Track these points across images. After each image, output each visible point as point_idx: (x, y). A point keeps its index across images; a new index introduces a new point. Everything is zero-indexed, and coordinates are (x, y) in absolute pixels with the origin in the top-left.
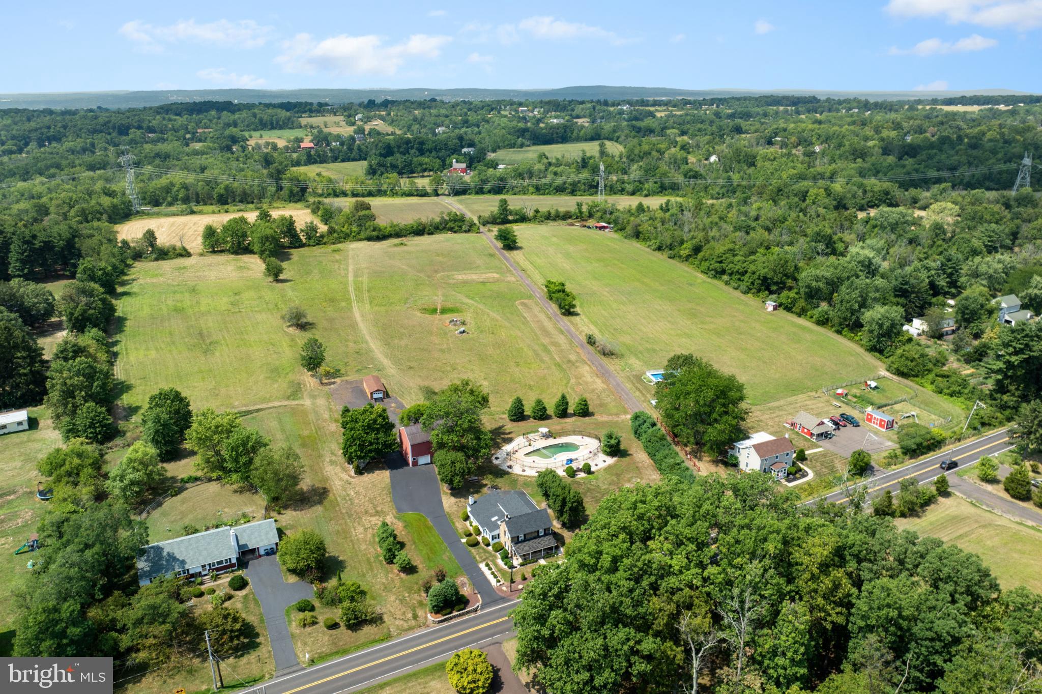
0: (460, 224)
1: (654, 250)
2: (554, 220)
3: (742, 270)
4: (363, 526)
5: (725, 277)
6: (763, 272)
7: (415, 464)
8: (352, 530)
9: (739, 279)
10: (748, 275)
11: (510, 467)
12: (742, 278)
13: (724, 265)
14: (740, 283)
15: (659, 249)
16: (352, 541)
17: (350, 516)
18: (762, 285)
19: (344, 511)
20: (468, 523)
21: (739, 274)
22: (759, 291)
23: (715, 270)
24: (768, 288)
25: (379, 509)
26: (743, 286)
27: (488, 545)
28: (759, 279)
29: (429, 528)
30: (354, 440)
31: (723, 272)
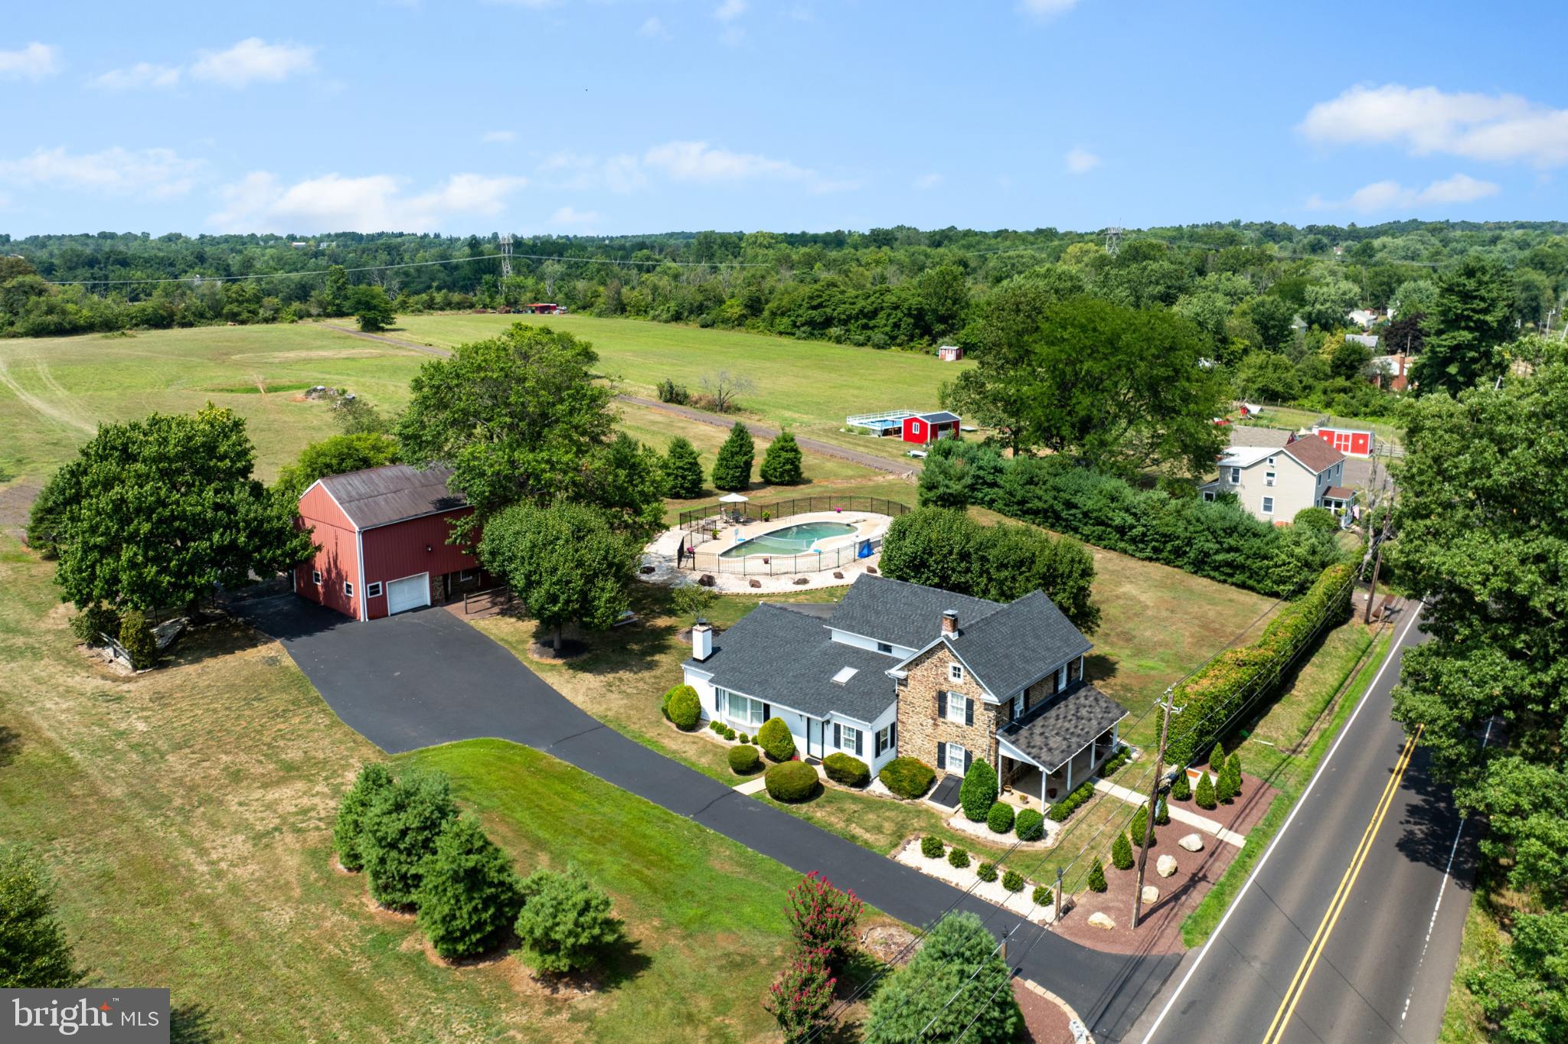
0: (252, 307)
1: (667, 321)
2: (442, 309)
3: (870, 308)
4: (241, 826)
5: (835, 331)
6: (914, 301)
7: (378, 608)
8: (188, 854)
9: (865, 327)
10: (882, 314)
11: (708, 581)
12: (872, 323)
13: (828, 310)
14: (869, 332)
15: (677, 317)
16: (200, 903)
17: (155, 804)
18: (916, 326)
19: (118, 792)
20: (707, 732)
21: (865, 316)
22: (911, 339)
23: (811, 323)
24: (926, 331)
25: (294, 755)
26: (878, 336)
27: (863, 781)
28: (909, 315)
29: (562, 778)
30: (125, 521)
31: (828, 322)
